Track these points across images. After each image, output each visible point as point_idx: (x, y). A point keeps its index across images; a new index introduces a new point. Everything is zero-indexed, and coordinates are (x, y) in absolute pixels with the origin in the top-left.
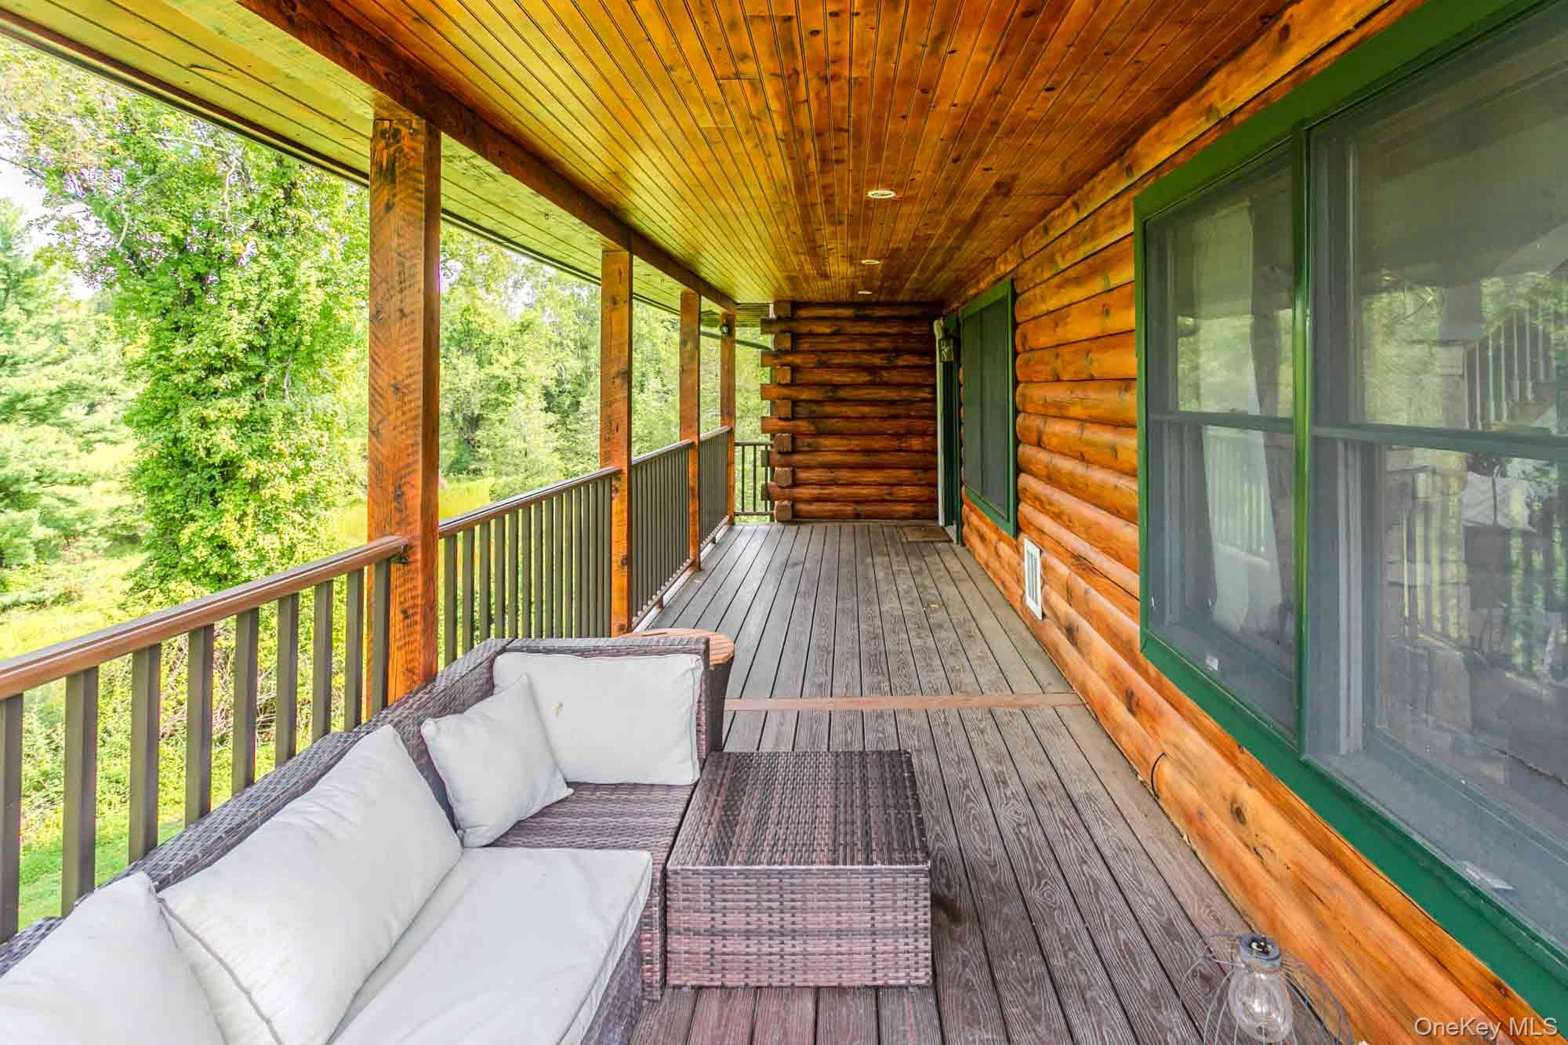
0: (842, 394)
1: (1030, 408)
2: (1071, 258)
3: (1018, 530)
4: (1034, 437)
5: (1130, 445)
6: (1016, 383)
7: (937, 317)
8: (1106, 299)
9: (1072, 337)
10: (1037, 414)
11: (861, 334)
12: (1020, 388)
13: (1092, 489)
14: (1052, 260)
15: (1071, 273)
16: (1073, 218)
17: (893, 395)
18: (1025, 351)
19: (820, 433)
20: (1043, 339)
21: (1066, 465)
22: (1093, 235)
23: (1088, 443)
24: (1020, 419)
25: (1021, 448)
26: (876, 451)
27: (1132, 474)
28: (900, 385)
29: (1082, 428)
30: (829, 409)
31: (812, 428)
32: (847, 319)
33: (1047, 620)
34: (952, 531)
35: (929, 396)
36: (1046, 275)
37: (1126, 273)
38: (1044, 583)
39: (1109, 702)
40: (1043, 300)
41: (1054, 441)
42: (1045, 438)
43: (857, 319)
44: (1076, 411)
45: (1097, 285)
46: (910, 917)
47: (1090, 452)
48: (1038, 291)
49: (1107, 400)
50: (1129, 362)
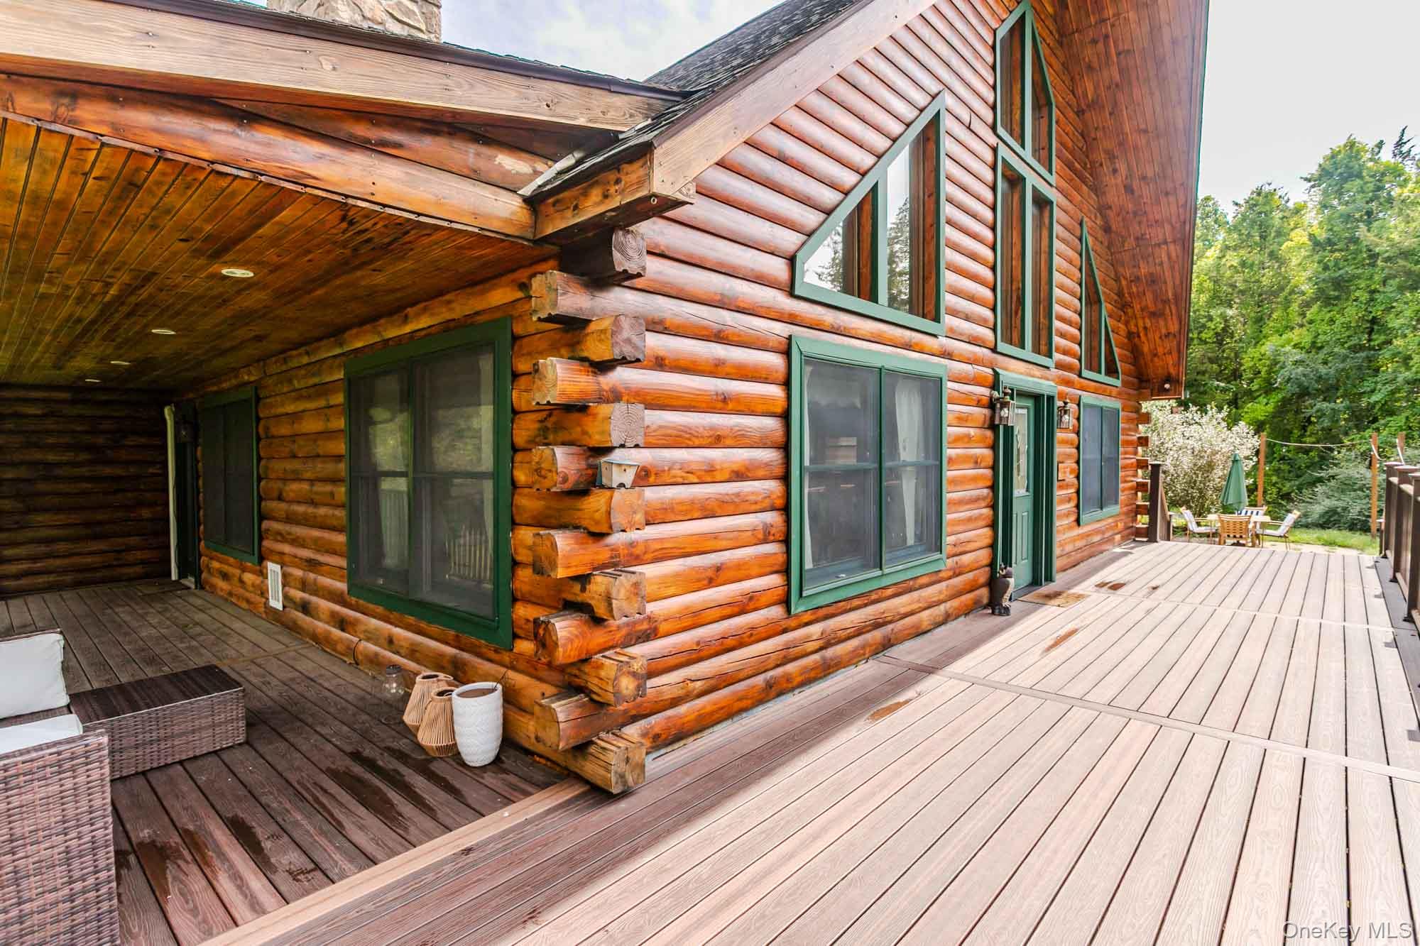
0: (59, 472)
1: (273, 476)
2: (303, 384)
3: (262, 559)
4: (276, 494)
5: (341, 491)
6: (259, 459)
7: (168, 403)
8: (327, 411)
9: (304, 431)
10: (278, 479)
11: (80, 416)
12: (263, 463)
13: (319, 519)
14: (290, 381)
15: (304, 393)
16: (305, 360)
17: (119, 471)
18: (267, 437)
19: (29, 511)
20: (284, 430)
21: (301, 509)
22: (319, 373)
23: (316, 493)
24: (263, 483)
25: (263, 504)
26: (100, 523)
27: (342, 506)
28: (128, 463)
29: (312, 485)
30: (42, 487)
31: (20, 505)
32: (64, 402)
33: (287, 609)
34: (190, 582)
35: (159, 471)
36: (285, 390)
37: (339, 398)
38: (284, 586)
39: (330, 633)
40: (283, 405)
41: (292, 495)
42: (284, 494)
43: (73, 402)
44: (308, 475)
45: (322, 403)
46: (235, 713)
47: (317, 498)
48: (278, 398)
49: (329, 468)
50: (341, 447)
